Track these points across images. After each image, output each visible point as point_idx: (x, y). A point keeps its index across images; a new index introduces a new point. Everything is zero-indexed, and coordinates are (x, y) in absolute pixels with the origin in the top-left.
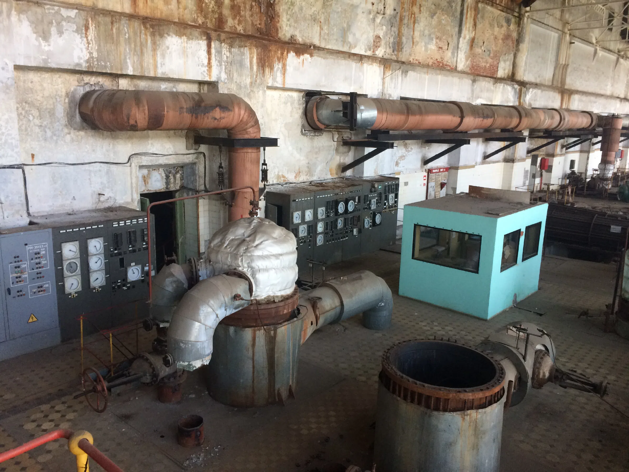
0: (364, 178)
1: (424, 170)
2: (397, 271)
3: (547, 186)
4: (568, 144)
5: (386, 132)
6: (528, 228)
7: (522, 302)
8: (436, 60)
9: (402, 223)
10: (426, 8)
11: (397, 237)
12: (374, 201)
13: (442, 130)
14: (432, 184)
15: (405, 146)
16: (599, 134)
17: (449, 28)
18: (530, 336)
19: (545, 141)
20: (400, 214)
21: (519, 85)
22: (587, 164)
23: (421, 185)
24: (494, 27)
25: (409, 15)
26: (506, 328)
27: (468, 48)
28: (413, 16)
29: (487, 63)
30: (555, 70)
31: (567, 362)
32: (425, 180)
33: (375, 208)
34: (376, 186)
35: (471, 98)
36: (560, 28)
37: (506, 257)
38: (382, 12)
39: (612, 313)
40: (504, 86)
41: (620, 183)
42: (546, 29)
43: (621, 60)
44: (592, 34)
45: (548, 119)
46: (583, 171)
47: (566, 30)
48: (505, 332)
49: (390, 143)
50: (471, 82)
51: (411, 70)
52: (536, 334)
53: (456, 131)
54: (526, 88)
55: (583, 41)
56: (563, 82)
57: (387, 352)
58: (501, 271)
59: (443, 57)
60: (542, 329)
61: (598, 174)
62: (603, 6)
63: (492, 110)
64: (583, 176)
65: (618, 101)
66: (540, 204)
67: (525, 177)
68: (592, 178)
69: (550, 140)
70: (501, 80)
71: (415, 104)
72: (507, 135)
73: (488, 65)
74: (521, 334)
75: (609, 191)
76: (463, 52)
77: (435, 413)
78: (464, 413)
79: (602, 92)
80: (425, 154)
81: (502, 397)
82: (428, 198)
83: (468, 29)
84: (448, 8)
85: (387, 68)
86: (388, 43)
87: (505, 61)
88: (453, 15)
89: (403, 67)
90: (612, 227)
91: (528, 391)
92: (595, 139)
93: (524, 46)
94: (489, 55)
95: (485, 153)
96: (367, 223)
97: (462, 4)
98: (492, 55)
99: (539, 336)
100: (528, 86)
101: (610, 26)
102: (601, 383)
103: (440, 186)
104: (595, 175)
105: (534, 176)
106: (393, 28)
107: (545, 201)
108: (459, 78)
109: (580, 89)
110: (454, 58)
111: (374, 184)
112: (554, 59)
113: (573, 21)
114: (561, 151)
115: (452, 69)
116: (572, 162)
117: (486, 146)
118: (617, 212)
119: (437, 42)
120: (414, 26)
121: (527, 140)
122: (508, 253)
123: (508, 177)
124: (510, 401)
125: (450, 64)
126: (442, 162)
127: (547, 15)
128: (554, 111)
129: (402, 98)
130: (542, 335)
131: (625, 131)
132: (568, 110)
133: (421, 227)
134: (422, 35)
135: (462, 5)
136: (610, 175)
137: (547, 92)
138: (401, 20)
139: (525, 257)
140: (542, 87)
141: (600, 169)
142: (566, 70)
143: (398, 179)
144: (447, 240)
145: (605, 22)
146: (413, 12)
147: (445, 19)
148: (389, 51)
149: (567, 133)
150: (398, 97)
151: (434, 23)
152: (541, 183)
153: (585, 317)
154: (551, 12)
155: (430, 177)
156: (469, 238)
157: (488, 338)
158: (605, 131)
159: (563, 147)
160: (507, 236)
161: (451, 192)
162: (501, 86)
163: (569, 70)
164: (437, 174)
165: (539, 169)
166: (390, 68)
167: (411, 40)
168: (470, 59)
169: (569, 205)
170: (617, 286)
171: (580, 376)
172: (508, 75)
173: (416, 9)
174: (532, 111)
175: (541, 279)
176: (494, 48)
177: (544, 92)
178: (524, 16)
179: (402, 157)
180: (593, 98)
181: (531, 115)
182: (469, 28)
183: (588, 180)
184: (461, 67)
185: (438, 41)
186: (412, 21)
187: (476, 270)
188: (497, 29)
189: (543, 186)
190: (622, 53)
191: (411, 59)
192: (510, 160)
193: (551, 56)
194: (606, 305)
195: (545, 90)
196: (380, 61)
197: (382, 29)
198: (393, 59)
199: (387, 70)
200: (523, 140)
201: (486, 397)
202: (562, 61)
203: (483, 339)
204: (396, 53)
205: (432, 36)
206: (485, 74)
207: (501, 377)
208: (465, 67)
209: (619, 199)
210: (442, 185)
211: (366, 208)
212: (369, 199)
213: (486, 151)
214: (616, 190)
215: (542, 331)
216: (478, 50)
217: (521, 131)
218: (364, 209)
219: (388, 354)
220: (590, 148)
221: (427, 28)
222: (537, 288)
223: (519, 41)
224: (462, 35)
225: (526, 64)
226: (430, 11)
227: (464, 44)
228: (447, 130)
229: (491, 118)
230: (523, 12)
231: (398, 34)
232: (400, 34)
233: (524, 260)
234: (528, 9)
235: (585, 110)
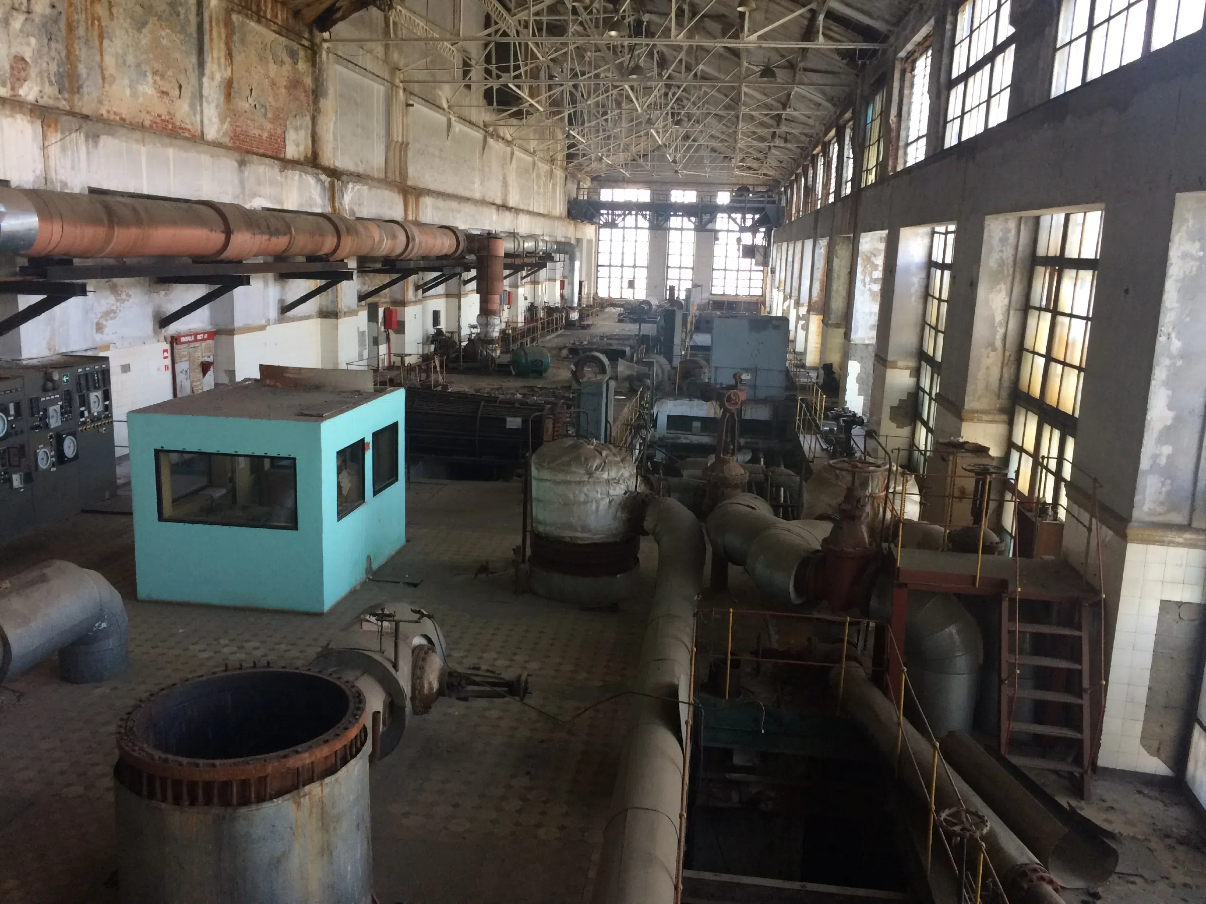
0: (25, 362)
1: (162, 339)
2: (129, 551)
3: (399, 358)
4: (426, 284)
5: (64, 261)
6: (376, 435)
7: (381, 568)
8: (159, 116)
9: (126, 451)
10: (125, 9)
11: (120, 482)
12: (54, 411)
13: (190, 256)
14: (182, 366)
15: (114, 289)
16: (473, 265)
17: (177, 55)
18: (401, 623)
19: (386, 279)
20: (121, 433)
21: (328, 176)
22: (460, 316)
23: (159, 369)
24: (267, 63)
25: (87, 19)
26: (360, 620)
27: (222, 98)
28: (96, 22)
29: (263, 129)
30: (386, 153)
31: (466, 657)
32: (165, 358)
33: (59, 424)
34: (56, 377)
35: (241, 196)
36: (387, 77)
37: (345, 492)
38: (24, 8)
39: (524, 561)
40: (300, 176)
41: (512, 347)
42: (363, 76)
43: (491, 141)
44: (440, 93)
45: (387, 239)
46: (454, 328)
47: (397, 82)
48: (358, 625)
49: (78, 284)
50: (236, 165)
51: (108, 134)
52: (411, 619)
53: (218, 259)
54: (342, 182)
55: (428, 104)
56: (404, 174)
57: (127, 720)
58: (339, 519)
59: (171, 111)
60: (417, 609)
61: (477, 334)
62: (453, 45)
63: (284, 219)
64: (456, 339)
65: (493, 210)
66: (392, 391)
67: (361, 343)
68: (469, 339)
69: (395, 276)
70: (293, 164)
71: (125, 205)
72: (317, 267)
73: (265, 135)
74: (385, 624)
75: (497, 361)
76: (213, 106)
77: (243, 810)
78: (299, 793)
79: (467, 194)
80: (160, 306)
81: (363, 744)
82: (179, 395)
83: (216, 61)
84: (171, 15)
85: (49, 126)
86: (46, 74)
87: (296, 129)
88: (183, 30)
89: (87, 126)
90: (508, 419)
91: (407, 721)
92: (466, 273)
93: (328, 104)
94: (265, 115)
95: (281, 301)
96: (44, 458)
97: (198, 11)
98: (270, 115)
99: (416, 622)
100: (344, 178)
101: (467, 82)
102: (519, 677)
103: (200, 369)
104: (473, 335)
105: (376, 342)
106: (53, 45)
107: (399, 385)
108: (212, 156)
109: (433, 187)
110: (195, 115)
111: (51, 374)
112: (383, 132)
113: (406, 65)
114: (416, 296)
115: (194, 136)
116: (436, 314)
117: (283, 288)
118: (513, 394)
119: (155, 82)
120: (101, 43)
121: (355, 277)
122: (347, 485)
123: (330, 344)
124: (379, 750)
125: (189, 127)
126: (199, 320)
127: (361, 52)
128: (393, 224)
129: (93, 191)
130: (419, 619)
131: (509, 261)
132: (418, 224)
133: (171, 454)
134: (122, 63)
135: (200, 13)
136: (496, 334)
137: (379, 191)
138: (71, 28)
139: (377, 488)
140: (370, 182)
141: (480, 324)
142: (406, 151)
143: (106, 359)
144: (229, 475)
145: (458, 73)
146: (96, 16)
147: (166, 36)
148: (50, 91)
149: (422, 264)
150: (83, 188)
151: (144, 42)
152: (389, 353)
153: (484, 575)
154: (369, 45)
155: (176, 351)
156: (273, 466)
157: (328, 644)
158: (479, 259)
159: (417, 288)
160: (340, 453)
161: (225, 380)
162: (295, 176)
163: (410, 154)
164: (192, 345)
165: (383, 329)
166: (56, 125)
167: (99, 71)
168: (228, 119)
169: (439, 388)
170: (526, 514)
171: (488, 674)
172: (306, 157)
173: (101, 10)
174: (357, 222)
175: (408, 524)
176: (273, 103)
177: (374, 190)
178: (320, 47)
179: (109, 314)
180: (454, 204)
181: (357, 232)
182: (219, 59)
183: (464, 344)
184: (212, 133)
185: (157, 78)
186: (96, 33)
187: (293, 524)
188: (273, 67)
189: (393, 359)
190: (491, 129)
191: (103, 111)
192: (330, 314)
193: (378, 128)
194: (514, 550)
195: (374, 187)
196: (31, 111)
197: (29, 44)
198: (61, 107)
199: (52, 130)
200: (348, 276)
201: (336, 752)
202: (398, 137)
203: (320, 649)
204: (66, 96)
205: (144, 67)
206: (261, 151)
207: (359, 709)
208: (221, 134)
209: (514, 373)
210: (205, 367)
211: (38, 427)
212: (42, 406)
213: (284, 298)
214: (507, 358)
215: (419, 612)
216: (243, 105)
217: (342, 260)
218: (33, 428)
219: (130, 724)
220: (460, 290)
221: (131, 49)
222: (403, 541)
223: (317, 93)
224: (207, 71)
225: (335, 138)
226: (132, 18)
227: (212, 88)
228: (203, 257)
229: (285, 234)
230: (318, 40)
231: (68, 57)
232: (72, 57)
233: (375, 493)
234: (326, 35)
235: (444, 224)
